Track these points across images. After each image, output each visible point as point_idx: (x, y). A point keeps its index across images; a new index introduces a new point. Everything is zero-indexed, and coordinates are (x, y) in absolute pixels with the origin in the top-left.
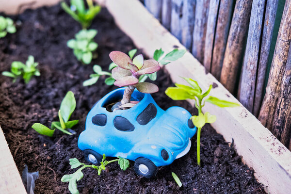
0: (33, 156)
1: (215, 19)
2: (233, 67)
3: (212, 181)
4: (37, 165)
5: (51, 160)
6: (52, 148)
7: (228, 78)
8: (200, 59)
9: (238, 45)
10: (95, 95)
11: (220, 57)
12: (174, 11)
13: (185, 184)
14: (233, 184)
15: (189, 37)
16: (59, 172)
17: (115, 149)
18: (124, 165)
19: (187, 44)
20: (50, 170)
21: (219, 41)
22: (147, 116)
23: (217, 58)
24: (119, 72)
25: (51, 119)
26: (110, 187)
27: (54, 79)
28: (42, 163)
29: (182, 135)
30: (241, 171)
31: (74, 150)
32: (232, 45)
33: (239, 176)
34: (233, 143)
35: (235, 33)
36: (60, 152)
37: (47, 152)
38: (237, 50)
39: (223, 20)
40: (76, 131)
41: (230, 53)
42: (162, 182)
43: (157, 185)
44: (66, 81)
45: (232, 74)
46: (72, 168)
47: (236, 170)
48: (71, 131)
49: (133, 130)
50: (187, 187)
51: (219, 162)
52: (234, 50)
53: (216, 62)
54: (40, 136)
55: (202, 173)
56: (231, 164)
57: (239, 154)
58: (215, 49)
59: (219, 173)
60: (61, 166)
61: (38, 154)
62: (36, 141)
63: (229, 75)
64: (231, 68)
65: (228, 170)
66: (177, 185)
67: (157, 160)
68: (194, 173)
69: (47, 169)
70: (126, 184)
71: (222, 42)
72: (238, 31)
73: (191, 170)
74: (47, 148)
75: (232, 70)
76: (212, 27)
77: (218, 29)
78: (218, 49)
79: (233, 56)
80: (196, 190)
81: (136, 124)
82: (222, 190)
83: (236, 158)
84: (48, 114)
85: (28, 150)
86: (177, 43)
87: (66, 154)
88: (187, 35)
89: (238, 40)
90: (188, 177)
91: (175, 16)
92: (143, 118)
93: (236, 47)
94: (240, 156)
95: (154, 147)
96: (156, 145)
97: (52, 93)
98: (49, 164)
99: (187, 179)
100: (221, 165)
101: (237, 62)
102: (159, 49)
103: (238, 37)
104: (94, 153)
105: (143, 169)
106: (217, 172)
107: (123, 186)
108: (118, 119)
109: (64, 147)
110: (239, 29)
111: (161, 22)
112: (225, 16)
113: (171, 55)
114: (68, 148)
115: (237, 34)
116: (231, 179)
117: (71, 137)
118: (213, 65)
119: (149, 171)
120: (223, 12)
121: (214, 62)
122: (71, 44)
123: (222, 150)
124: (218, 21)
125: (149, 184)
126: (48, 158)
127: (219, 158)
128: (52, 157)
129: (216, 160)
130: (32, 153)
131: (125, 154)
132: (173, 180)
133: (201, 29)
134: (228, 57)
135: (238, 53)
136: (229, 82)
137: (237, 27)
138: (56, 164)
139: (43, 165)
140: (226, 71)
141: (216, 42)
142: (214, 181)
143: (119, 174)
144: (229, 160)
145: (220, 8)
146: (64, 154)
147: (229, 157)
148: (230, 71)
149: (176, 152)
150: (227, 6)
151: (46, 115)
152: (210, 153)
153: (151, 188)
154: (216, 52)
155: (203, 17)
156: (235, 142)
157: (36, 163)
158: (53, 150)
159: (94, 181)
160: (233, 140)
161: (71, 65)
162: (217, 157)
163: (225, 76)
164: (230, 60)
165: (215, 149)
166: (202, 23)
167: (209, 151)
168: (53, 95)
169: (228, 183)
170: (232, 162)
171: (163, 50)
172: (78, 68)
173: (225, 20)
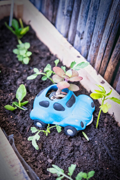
0: (5, 123)
1: (105, 45)
2: (113, 72)
3: (105, 137)
4: (8, 128)
5: (16, 125)
6: (15, 118)
7: (109, 77)
8: (92, 64)
9: (117, 60)
10: (32, 84)
11: (105, 65)
12: (77, 35)
13: (91, 139)
14: (115, 138)
15: (86, 51)
16: (22, 132)
17: (52, 120)
18: (59, 130)
19: (84, 55)
20: (16, 131)
21: (106, 57)
22: (71, 102)
23: (104, 65)
24: (57, 78)
25: (11, 100)
26: (53, 142)
27: (8, 73)
28: (11, 127)
29: (90, 113)
30: (118, 130)
31: (27, 119)
32: (114, 60)
33: (117, 133)
34: (113, 115)
35: (116, 54)
36: (21, 121)
37: (14, 121)
38: (116, 63)
39: (110, 47)
40: (27, 108)
41: (112, 64)
42: (79, 138)
43: (76, 140)
44: (14, 74)
45: (111, 75)
46: (32, 132)
47: (115, 130)
48: (24, 107)
49: (64, 111)
50: (92, 140)
51: (107, 126)
52: (115, 63)
53: (102, 68)
54: (6, 110)
55: (99, 133)
56: (113, 126)
57: (116, 121)
58: (103, 61)
59: (108, 132)
60: (22, 129)
61: (8, 122)
62: (5, 113)
63: (110, 76)
64: (111, 72)
65: (111, 130)
66: (86, 139)
67: (78, 128)
68: (95, 133)
69: (14, 131)
70: (61, 140)
71: (108, 57)
72: (119, 53)
73: (93, 131)
74: (13, 119)
75: (112, 73)
76: (103, 50)
77: (106, 51)
78: (105, 61)
79: (114, 66)
80: (96, 142)
81: (66, 107)
82: (110, 142)
83: (115, 123)
84: (9, 97)
85: (2, 120)
86: (79, 54)
87: (24, 122)
88: (85, 50)
89: (118, 58)
90: (92, 135)
91: (77, 38)
92: (69, 104)
93: (116, 62)
94: (117, 122)
95: (76, 121)
96: (77, 119)
97: (8, 83)
98: (15, 128)
99: (91, 136)
100: (108, 127)
101: (115, 69)
102: (74, 61)
103: (118, 56)
104: (40, 122)
105: (70, 132)
106: (107, 131)
107: (60, 142)
108: (56, 104)
109: (22, 118)
110: (119, 52)
111: (68, 40)
112: (111, 44)
113: (80, 65)
114: (24, 118)
115: (118, 55)
116: (114, 136)
117: (25, 111)
118: (101, 69)
119: (73, 133)
120: (110, 42)
121: (101, 67)
122: (15, 51)
123: (108, 119)
124: (107, 46)
125: (72, 139)
126: (15, 124)
127: (107, 123)
128: (16, 123)
129: (105, 125)
130: (4, 121)
131: (58, 122)
132: (83, 136)
133: (95, 49)
134: (111, 66)
135: (116, 64)
136: (109, 79)
137: (118, 51)
138: (19, 128)
139: (12, 128)
140: (108, 73)
141: (104, 57)
142: (106, 137)
143: (56, 134)
144: (112, 124)
145: (109, 40)
146: (23, 122)
147: (112, 123)
148: (111, 74)
149: (87, 122)
150: (113, 39)
151: (8, 98)
152: (102, 121)
153: (74, 142)
154: (103, 63)
155: (97, 43)
156: (115, 114)
157: (8, 127)
158: (16, 120)
159: (43, 139)
160: (113, 113)
161: (15, 63)
162: (106, 123)
163: (107, 76)
164: (111, 68)
165: (104, 119)
166: (96, 45)
167: (102, 120)
168: (8, 84)
169: (113, 138)
170: (113, 125)
171: (75, 62)
172: (19, 66)
173: (111, 46)
